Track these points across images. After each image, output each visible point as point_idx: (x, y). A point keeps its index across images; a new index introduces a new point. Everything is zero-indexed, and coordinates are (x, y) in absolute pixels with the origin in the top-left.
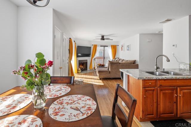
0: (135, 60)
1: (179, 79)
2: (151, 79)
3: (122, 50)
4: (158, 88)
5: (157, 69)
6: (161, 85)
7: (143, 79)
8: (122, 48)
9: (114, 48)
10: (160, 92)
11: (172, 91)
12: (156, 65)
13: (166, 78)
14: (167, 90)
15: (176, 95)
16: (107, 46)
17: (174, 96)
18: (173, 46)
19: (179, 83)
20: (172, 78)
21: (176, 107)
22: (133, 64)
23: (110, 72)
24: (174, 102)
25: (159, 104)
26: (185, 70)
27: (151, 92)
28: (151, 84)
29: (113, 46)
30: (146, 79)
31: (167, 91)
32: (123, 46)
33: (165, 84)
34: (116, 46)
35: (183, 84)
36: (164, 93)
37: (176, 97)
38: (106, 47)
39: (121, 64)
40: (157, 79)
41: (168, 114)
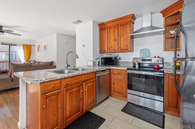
0: (53, 62)
1: (84, 74)
2: (54, 79)
3: (38, 51)
4: (64, 89)
5: (67, 67)
6: (67, 85)
7: (41, 82)
8: (38, 49)
9: (27, 48)
10: (67, 92)
11: (79, 88)
12: (67, 62)
13: (72, 75)
14: (74, 88)
15: (82, 91)
16: (16, 45)
17: (81, 93)
18: (83, 46)
19: (84, 78)
20: (79, 74)
21: (82, 104)
22: (50, 65)
23: (14, 80)
24: (81, 98)
25: (65, 108)
26: (90, 66)
27: (54, 96)
28: (54, 86)
29: (26, 45)
30: (46, 81)
31: (73, 90)
32: (39, 47)
33: (71, 82)
34: (30, 46)
35: (87, 78)
36: (70, 93)
37: (82, 93)
38: (12, 46)
39: (32, 66)
40: (62, 78)
41: (75, 114)
